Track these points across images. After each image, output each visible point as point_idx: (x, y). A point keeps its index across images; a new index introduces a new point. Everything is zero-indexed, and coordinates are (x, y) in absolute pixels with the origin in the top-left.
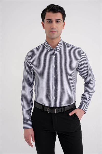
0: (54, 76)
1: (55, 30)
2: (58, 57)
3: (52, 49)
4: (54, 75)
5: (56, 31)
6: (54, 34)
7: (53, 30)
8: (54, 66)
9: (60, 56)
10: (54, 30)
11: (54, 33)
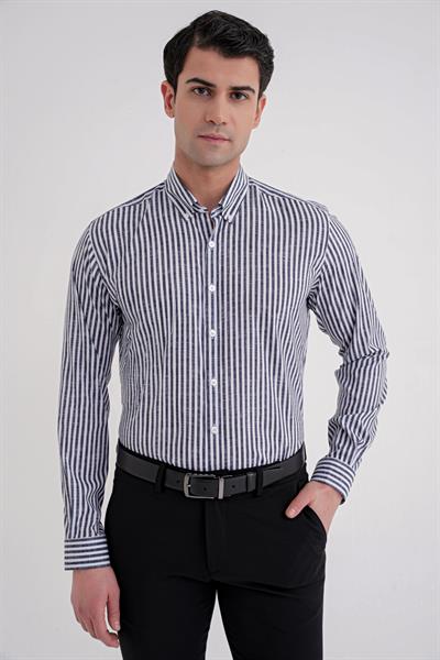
0: (213, 333)
1: (222, 134)
2: (228, 247)
3: (202, 211)
4: (213, 328)
5: (227, 137)
6: (216, 146)
7: (213, 132)
8: (212, 288)
9: (239, 242)
10: (217, 131)
11: (218, 143)
